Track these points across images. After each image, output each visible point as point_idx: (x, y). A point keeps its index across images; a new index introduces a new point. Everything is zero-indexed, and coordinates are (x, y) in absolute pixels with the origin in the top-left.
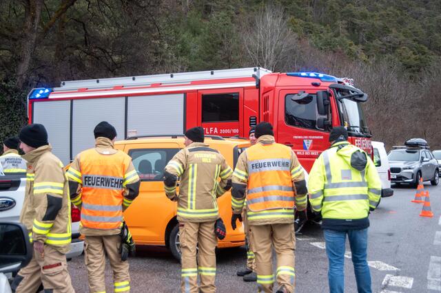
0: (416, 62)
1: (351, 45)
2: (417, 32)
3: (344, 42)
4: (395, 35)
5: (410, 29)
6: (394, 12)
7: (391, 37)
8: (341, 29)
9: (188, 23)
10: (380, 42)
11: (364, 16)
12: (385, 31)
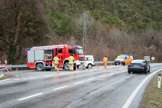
0: (143, 25)
1: (118, 20)
2: (147, 12)
3: (116, 19)
4: (137, 15)
5: (144, 11)
6: (139, 4)
7: (135, 15)
8: (116, 13)
9: (57, 15)
10: (131, 18)
11: (125, 7)
12: (133, 13)
